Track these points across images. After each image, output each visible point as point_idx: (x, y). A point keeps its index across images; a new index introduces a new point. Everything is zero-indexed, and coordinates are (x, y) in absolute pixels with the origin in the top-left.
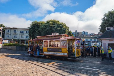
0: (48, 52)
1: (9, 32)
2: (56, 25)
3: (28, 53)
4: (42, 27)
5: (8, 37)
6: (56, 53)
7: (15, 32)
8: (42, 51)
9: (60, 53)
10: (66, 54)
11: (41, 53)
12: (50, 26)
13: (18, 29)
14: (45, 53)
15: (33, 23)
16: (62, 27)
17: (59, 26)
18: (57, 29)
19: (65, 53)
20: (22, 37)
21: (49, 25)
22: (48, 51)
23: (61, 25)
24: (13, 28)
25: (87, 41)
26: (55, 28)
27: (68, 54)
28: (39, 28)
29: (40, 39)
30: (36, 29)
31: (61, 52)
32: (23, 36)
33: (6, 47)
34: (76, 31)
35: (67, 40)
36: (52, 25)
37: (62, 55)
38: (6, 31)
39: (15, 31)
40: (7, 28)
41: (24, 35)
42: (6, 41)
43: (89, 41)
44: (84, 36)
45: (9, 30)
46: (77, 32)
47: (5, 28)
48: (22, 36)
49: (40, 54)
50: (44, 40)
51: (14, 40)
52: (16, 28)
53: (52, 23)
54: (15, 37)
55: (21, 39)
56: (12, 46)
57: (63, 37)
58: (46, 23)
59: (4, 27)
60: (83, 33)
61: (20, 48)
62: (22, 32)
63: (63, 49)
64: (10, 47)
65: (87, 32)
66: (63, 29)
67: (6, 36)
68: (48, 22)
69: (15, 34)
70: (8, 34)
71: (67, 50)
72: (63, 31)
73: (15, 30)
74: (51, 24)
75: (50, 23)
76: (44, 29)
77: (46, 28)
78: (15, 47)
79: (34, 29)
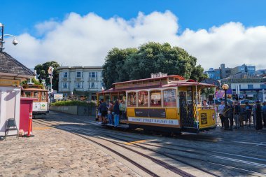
0: (138, 118)
1: (66, 76)
2: (161, 54)
3: (97, 120)
4: (129, 60)
5: (65, 87)
6: (154, 119)
7: (78, 76)
8: (123, 115)
9: (163, 120)
10: (176, 123)
11: (123, 121)
12: (147, 58)
13: (85, 69)
14: (130, 119)
15: (110, 53)
16: (176, 58)
17: (168, 57)
18: (163, 63)
19: (173, 120)
20: (93, 86)
21: (144, 57)
22: (137, 115)
23: (172, 53)
24: (75, 68)
25: (252, 90)
26: (159, 61)
27: (181, 121)
28: (123, 63)
29: (120, 88)
30: (117, 66)
31: (165, 117)
32: (96, 84)
33: (59, 108)
34: (223, 65)
35: (176, 88)
36: (152, 55)
37: (168, 123)
38: (61, 75)
39: (79, 74)
40: (62, 69)
41: (97, 81)
42: (59, 97)
43: (257, 90)
44: (242, 76)
45: (66, 73)
46: (226, 67)
47: (59, 70)
48: (93, 84)
49: (120, 123)
50: (127, 92)
51: (76, 92)
52: (80, 68)
53: (151, 50)
54: (79, 86)
55: (91, 90)
56: (70, 107)
57: (169, 83)
58: (139, 52)
59: (56, 66)
60: (243, 69)
61: (85, 110)
62: (93, 76)
63: (168, 111)
64: (66, 109)
65: (254, 67)
66: (177, 62)
67: (61, 85)
68: (143, 49)
69: (79, 80)
70: (65, 80)
71: (178, 112)
72: (178, 68)
73: (79, 71)
74: (149, 53)
75: (147, 50)
76: (134, 65)
77: (138, 64)
78: (75, 107)
79: (114, 67)
